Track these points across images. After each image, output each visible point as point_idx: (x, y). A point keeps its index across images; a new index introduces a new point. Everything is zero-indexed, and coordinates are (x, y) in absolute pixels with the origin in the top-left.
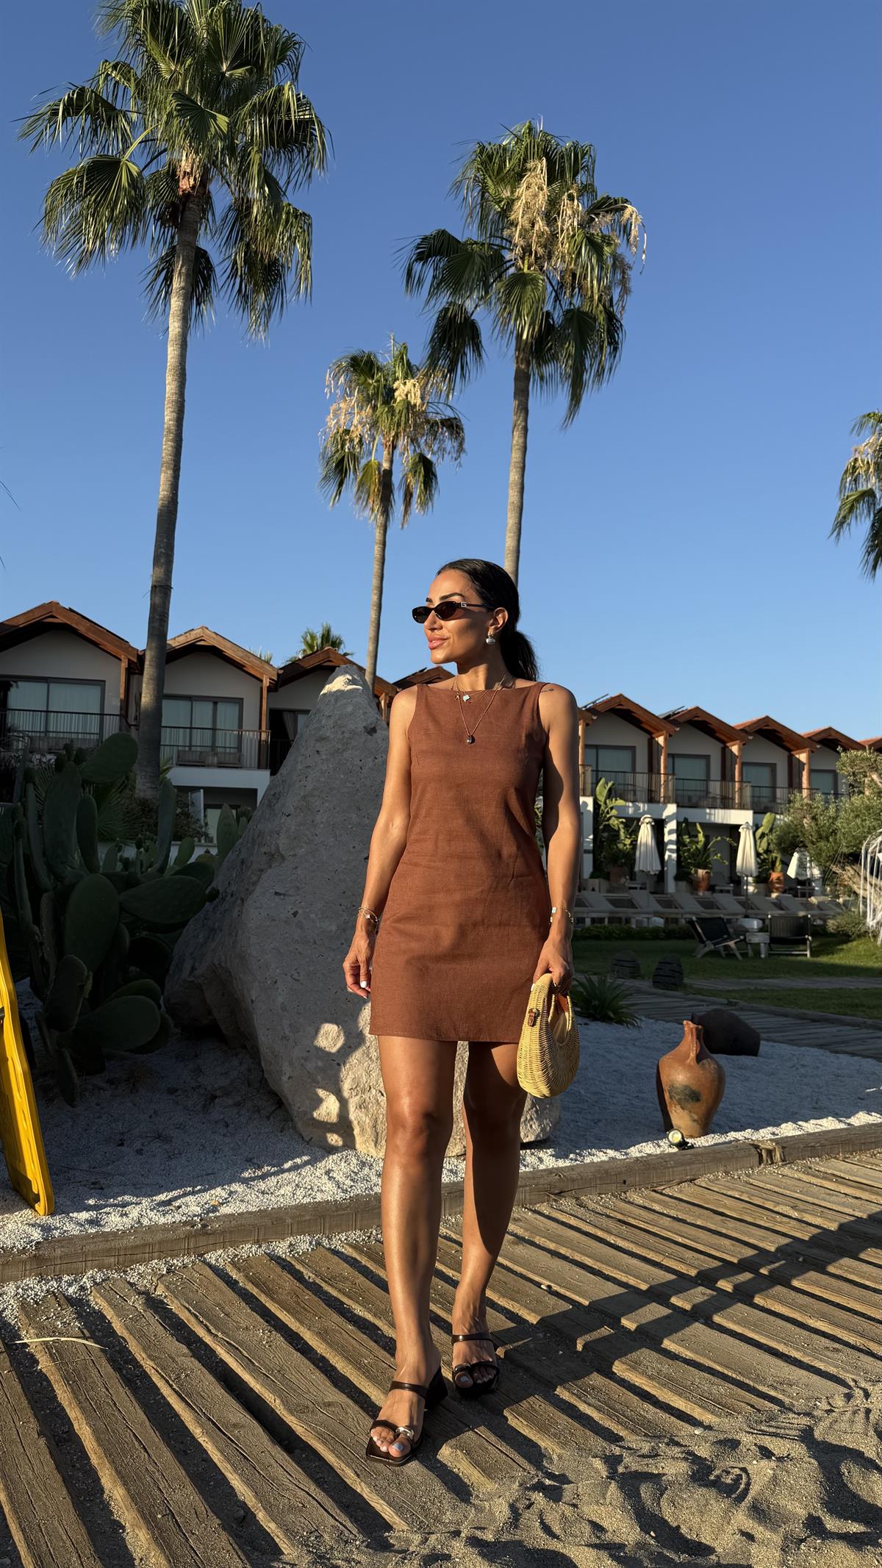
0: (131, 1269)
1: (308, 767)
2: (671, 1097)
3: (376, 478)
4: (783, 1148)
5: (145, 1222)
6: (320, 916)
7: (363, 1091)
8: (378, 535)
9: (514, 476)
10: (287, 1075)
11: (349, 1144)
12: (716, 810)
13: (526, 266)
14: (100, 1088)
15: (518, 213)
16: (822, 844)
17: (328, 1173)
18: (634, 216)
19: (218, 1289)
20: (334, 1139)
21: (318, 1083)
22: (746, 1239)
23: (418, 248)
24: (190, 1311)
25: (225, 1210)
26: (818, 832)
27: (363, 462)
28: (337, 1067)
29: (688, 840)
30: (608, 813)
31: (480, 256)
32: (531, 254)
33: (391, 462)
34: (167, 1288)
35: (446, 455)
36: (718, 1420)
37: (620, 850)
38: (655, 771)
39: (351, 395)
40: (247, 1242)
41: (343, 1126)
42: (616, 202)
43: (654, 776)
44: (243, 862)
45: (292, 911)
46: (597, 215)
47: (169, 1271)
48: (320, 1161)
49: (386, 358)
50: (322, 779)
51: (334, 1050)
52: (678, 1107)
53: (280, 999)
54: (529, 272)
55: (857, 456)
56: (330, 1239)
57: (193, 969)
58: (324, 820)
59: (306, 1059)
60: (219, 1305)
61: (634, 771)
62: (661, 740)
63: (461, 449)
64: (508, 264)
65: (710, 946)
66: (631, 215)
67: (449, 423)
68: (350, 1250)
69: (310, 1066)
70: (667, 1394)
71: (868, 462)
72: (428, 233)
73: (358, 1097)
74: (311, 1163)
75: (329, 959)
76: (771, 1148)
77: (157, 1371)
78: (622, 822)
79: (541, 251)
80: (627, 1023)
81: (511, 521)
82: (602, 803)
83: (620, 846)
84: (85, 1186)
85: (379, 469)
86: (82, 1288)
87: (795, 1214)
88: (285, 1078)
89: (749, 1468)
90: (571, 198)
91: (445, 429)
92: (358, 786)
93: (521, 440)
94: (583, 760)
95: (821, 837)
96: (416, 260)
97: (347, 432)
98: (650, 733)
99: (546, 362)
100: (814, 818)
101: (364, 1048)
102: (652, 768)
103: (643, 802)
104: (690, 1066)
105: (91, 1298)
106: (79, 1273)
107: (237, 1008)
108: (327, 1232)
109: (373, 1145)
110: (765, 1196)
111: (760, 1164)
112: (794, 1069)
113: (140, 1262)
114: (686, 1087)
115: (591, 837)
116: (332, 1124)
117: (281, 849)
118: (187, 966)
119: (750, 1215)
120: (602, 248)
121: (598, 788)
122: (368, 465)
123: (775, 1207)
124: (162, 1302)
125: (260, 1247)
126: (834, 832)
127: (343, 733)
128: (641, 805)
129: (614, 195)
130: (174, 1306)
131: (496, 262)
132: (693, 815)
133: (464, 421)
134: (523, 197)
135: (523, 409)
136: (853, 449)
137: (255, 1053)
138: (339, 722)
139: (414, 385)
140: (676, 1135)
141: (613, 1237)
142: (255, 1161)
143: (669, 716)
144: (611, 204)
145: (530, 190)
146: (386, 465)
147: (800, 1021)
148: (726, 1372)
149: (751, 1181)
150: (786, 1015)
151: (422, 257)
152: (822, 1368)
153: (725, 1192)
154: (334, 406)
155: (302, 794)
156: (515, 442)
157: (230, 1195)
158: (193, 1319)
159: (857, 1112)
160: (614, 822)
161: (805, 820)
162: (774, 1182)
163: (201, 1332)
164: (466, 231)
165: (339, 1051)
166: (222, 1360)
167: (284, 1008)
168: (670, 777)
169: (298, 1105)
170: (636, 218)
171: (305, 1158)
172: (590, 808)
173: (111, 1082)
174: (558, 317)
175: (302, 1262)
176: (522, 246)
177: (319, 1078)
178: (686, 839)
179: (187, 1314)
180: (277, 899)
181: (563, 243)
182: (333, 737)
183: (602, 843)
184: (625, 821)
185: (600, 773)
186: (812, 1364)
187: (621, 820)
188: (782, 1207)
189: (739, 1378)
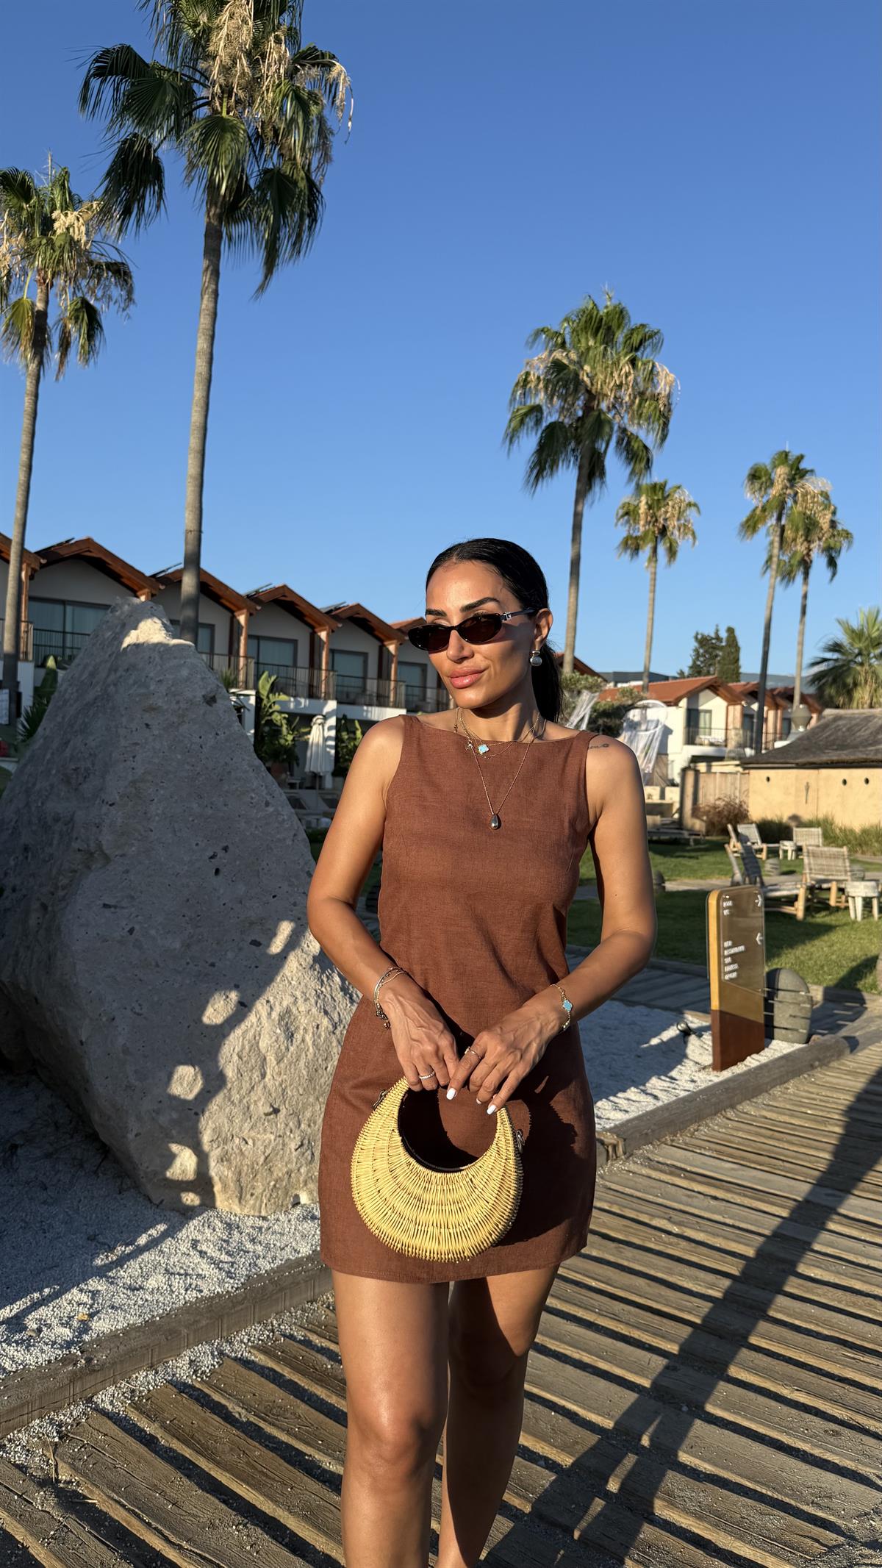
0: (10, 1441)
1: (136, 744)
3: (29, 321)
4: (625, 1140)
6: (162, 932)
7: (225, 1143)
8: (29, 385)
9: (202, 344)
10: (134, 1132)
11: (208, 1202)
12: (373, 708)
13: (225, 109)
15: (218, 44)
17: (195, 1244)
18: (342, 77)
19: (140, 1459)
20: (190, 1199)
21: (171, 1136)
22: (652, 1272)
23: (97, 62)
24: (124, 1506)
25: (99, 1326)
27: (13, 297)
28: (194, 1117)
29: (346, 737)
30: (270, 707)
31: (172, 86)
32: (230, 97)
33: (47, 302)
34: (72, 1466)
35: (111, 303)
37: (282, 746)
38: (316, 666)
40: (137, 1370)
41: (202, 1183)
42: (323, 55)
43: (316, 672)
45: (128, 928)
46: (303, 66)
47: (61, 1436)
48: (180, 1230)
49: (42, 181)
50: (156, 761)
51: (191, 1097)
53: (121, 1041)
54: (227, 117)
55: (528, 369)
56: (231, 1343)
58: (159, 812)
59: (158, 1112)
60: (155, 1488)
61: (295, 665)
62: (323, 635)
63: (129, 298)
64: (202, 102)
66: (339, 74)
67: (115, 267)
68: (262, 1357)
69: (163, 1120)
70: (726, 1539)
71: (538, 378)
72: (109, 46)
73: (219, 1149)
74: (171, 1233)
75: (177, 986)
76: (615, 1142)
78: (285, 718)
79: (241, 94)
81: (198, 394)
82: (264, 698)
83: (282, 741)
85: (32, 309)
87: (675, 1229)
88: (131, 1136)
90: (278, 41)
91: (110, 274)
92: (198, 769)
93: (211, 305)
94: (246, 651)
96: (94, 75)
98: (312, 627)
99: (236, 222)
101: (225, 1091)
102: (313, 664)
103: (305, 698)
108: (225, 1334)
109: (237, 1201)
110: (634, 1205)
111: (607, 1160)
113: (17, 1427)
115: (253, 731)
116: (188, 1183)
117: (104, 847)
120: (308, 106)
121: (261, 682)
122: (19, 303)
123: (651, 1220)
124: (75, 1493)
125: (157, 1373)
127: (178, 702)
128: (302, 700)
129: (322, 47)
130: (97, 1499)
131: (186, 99)
132: (351, 711)
133: (132, 268)
134: (226, 27)
135: (216, 273)
136: (525, 363)
138: (173, 689)
139: (78, 219)
143: (331, 611)
144: (317, 57)
145: (233, 21)
146: (40, 306)
148: (758, 1489)
149: (607, 1183)
151: (101, 73)
152: (837, 1461)
155: (130, 778)
156: (204, 306)
157: (93, 1299)
158: (134, 1521)
159: (650, 1078)
160: (277, 718)
162: (631, 1183)
164: (154, 53)
165: (196, 1098)
167: (126, 1051)
168: (331, 673)
169: (146, 1165)
170: (344, 79)
171: (162, 1227)
172: (252, 701)
174: (255, 175)
175: (217, 1388)
176: (221, 86)
177: (174, 1132)
178: (345, 736)
179: (125, 1513)
180: (107, 912)
181: (268, 90)
182: (165, 707)
183: (263, 737)
184: (287, 716)
185: (261, 666)
186: (825, 1457)
187: (283, 715)
188: (658, 1220)
189: (776, 1497)
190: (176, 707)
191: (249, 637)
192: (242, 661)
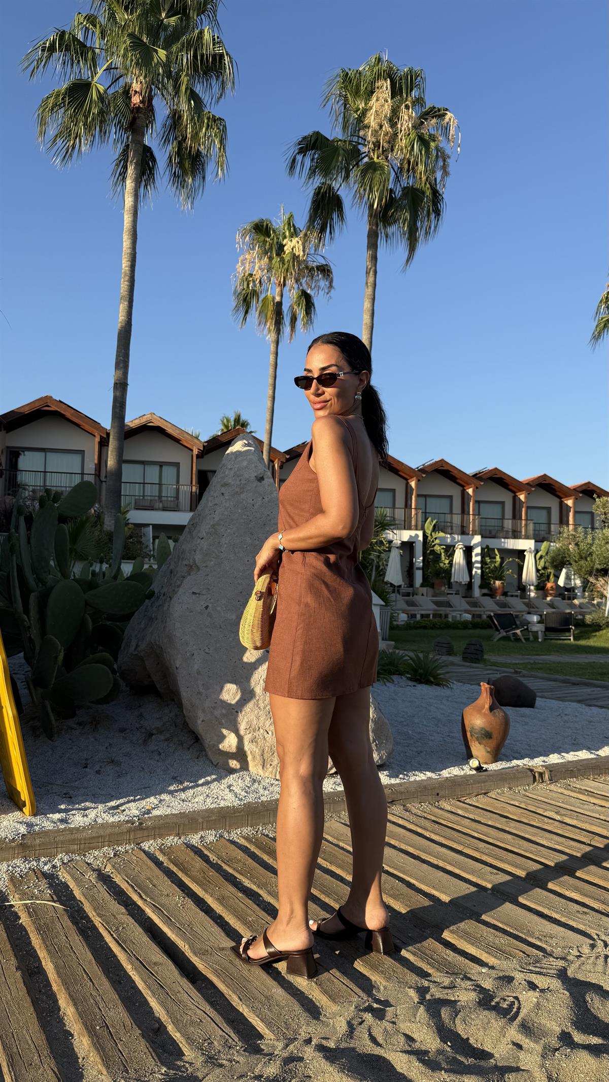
0: (89, 854)
2: (471, 736)
3: (271, 308)
4: (551, 771)
5: (100, 821)
6: (224, 609)
7: (255, 730)
8: (272, 347)
9: (367, 305)
10: (201, 719)
11: (245, 766)
12: (509, 540)
13: (376, 156)
14: (72, 729)
15: (371, 120)
16: (582, 562)
17: (229, 787)
18: (452, 121)
19: (149, 868)
20: (234, 764)
21: (222, 724)
22: (523, 835)
23: (300, 145)
24: (128, 883)
25: (156, 813)
26: (579, 554)
27: (262, 297)
28: (236, 713)
30: (433, 541)
31: (343, 150)
32: (379, 148)
33: (282, 296)
34: (114, 867)
35: (320, 291)
36: (499, 962)
37: (441, 568)
38: (466, 512)
39: (253, 249)
40: (170, 835)
41: (241, 754)
42: (439, 110)
43: (465, 516)
44: (171, 572)
45: (205, 605)
46: (426, 119)
47: (115, 855)
48: (224, 779)
49: (278, 223)
50: (226, 513)
51: (233, 702)
52: (477, 742)
53: (196, 667)
54: (378, 160)
56: (229, 833)
57: (137, 646)
58: (227, 542)
59: (214, 708)
60: (149, 879)
61: (451, 513)
62: (470, 491)
63: (331, 286)
64: (363, 155)
65: (503, 633)
66: (450, 119)
67: (322, 268)
68: (243, 840)
69: (217, 713)
70: (463, 944)
72: (306, 134)
73: (251, 735)
74: (218, 780)
75: (231, 639)
76: (541, 771)
77: (103, 925)
78: (443, 548)
79: (386, 145)
80: (443, 685)
82: (429, 535)
83: (442, 565)
84: (59, 795)
85: (273, 301)
86: (54, 867)
87: (558, 818)
88: (199, 722)
89: (520, 997)
90: (407, 107)
91: (319, 272)
92: (251, 518)
94: (416, 505)
95: (581, 558)
96: (298, 153)
97: (251, 275)
98: (463, 486)
99: (390, 225)
100: (577, 544)
101: (255, 701)
102: (464, 511)
103: (458, 534)
104: (485, 714)
105: (60, 873)
106: (52, 856)
107: (167, 674)
108: (227, 828)
109: (261, 768)
110: (537, 805)
111: (534, 782)
112: (559, 717)
113: (95, 848)
114: (482, 729)
115: (421, 558)
116: (233, 753)
117: (197, 562)
118: (133, 643)
119: (526, 818)
120: (429, 144)
121: (426, 525)
122: (266, 299)
123: (544, 812)
124: (109, 876)
125: (180, 838)
126: (591, 554)
127: (240, 480)
128: (456, 536)
129: (438, 105)
130: (118, 879)
131: (354, 154)
132: (492, 543)
133: (332, 267)
134: (374, 107)
135: (374, 258)
137: (180, 705)
138: (238, 473)
139: (298, 243)
140: (474, 762)
141: (428, 833)
142: (179, 778)
143: (476, 474)
144: (435, 112)
145: (379, 102)
146: (278, 299)
147: (565, 685)
148: (506, 928)
149: (527, 794)
150: (555, 680)
151: (302, 151)
152: (574, 925)
153: (508, 802)
154: (242, 257)
155: (212, 523)
156: (368, 281)
157: (160, 802)
158: (130, 889)
159: (604, 747)
160: (437, 548)
161: (570, 546)
162: (544, 795)
163: (135, 898)
164: (334, 132)
165: (237, 703)
166: (149, 918)
167: (198, 673)
168: (477, 517)
169: (209, 740)
170: (453, 122)
171: (214, 777)
172: (421, 538)
173: (80, 724)
174: (398, 193)
175: (209, 849)
176: (373, 143)
177: (223, 721)
178: (488, 560)
179: (127, 885)
180: (194, 597)
181: (401, 140)
182: (233, 483)
183: (428, 562)
184: (444, 547)
185: (428, 514)
186: (568, 923)
187: (442, 547)
188: (549, 812)
189: (514, 933)
190: (239, 483)
191: (418, 496)
192: (413, 512)
